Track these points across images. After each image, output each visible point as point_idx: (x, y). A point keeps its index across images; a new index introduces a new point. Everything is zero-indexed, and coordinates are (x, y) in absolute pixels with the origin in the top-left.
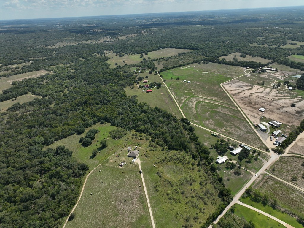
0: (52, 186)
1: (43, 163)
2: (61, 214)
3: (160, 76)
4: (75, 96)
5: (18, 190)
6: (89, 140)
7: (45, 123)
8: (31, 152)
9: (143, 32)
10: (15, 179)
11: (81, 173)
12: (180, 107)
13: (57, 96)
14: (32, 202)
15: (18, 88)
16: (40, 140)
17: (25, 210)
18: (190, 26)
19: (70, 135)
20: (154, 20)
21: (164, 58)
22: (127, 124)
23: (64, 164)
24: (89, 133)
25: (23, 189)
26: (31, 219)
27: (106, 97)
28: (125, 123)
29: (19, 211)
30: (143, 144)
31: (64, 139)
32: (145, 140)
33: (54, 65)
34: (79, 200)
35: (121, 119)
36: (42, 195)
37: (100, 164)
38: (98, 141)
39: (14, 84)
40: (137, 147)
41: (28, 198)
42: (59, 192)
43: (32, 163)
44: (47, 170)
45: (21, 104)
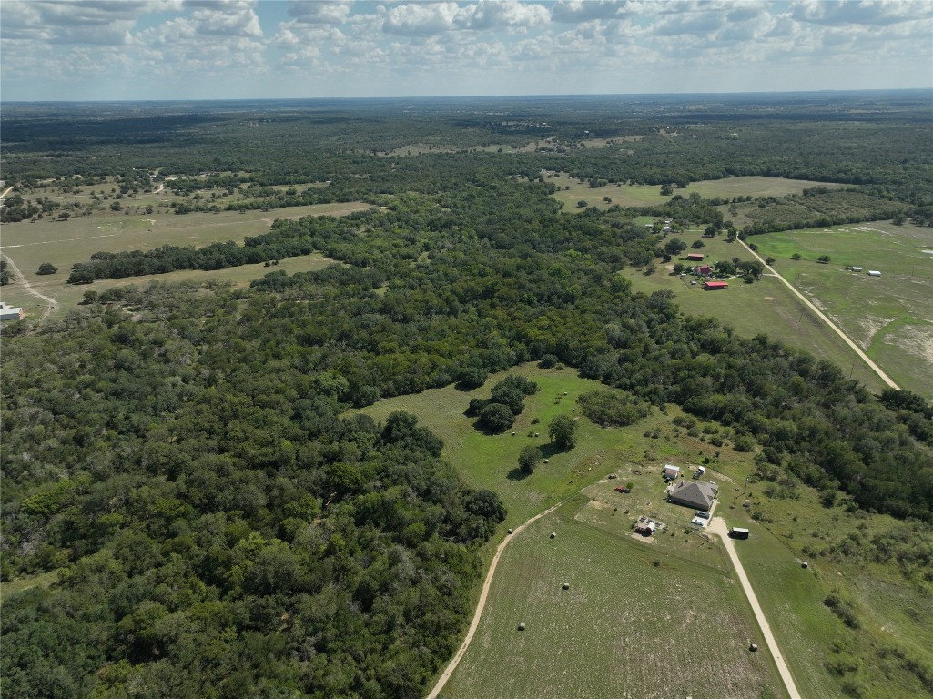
0: (360, 554)
1: (339, 461)
2: (390, 685)
3: (747, 248)
4: (455, 271)
5: (243, 541)
6: (505, 410)
7: (355, 337)
8: (301, 417)
9: (662, 131)
10: (239, 497)
11: (478, 527)
12: (862, 350)
13: (396, 266)
14: (286, 599)
15: (288, 236)
16: (334, 383)
17: (256, 629)
18: (827, 123)
19: (432, 387)
20: (693, 108)
21: (748, 199)
22: (645, 382)
23: (411, 477)
24: (505, 388)
25: (259, 540)
26: (272, 676)
27: (558, 286)
28: (638, 376)
29: (234, 624)
30: (725, 463)
31: (412, 397)
32: (734, 449)
33: (391, 193)
34: (467, 641)
35: (621, 361)
36: (324, 580)
37: (553, 509)
38: (535, 422)
39: (277, 225)
40: (701, 468)
41: (272, 581)
42: (390, 587)
43: (300, 454)
44: (347, 490)
45: (290, 273)
